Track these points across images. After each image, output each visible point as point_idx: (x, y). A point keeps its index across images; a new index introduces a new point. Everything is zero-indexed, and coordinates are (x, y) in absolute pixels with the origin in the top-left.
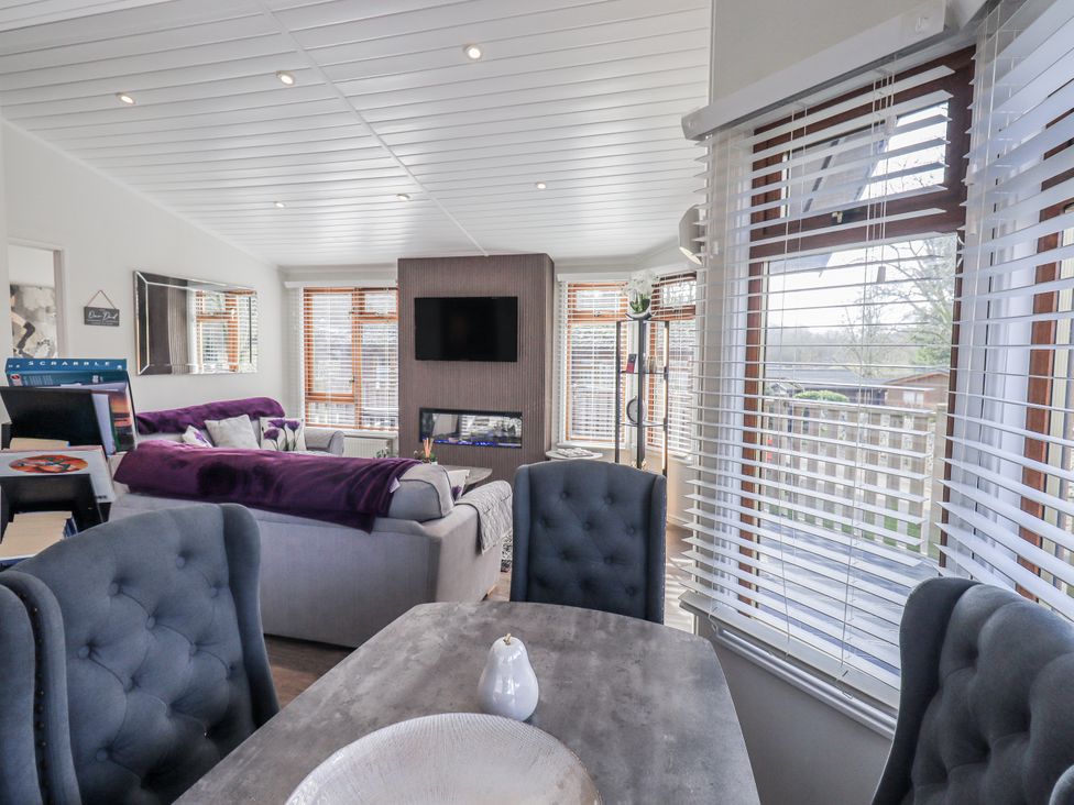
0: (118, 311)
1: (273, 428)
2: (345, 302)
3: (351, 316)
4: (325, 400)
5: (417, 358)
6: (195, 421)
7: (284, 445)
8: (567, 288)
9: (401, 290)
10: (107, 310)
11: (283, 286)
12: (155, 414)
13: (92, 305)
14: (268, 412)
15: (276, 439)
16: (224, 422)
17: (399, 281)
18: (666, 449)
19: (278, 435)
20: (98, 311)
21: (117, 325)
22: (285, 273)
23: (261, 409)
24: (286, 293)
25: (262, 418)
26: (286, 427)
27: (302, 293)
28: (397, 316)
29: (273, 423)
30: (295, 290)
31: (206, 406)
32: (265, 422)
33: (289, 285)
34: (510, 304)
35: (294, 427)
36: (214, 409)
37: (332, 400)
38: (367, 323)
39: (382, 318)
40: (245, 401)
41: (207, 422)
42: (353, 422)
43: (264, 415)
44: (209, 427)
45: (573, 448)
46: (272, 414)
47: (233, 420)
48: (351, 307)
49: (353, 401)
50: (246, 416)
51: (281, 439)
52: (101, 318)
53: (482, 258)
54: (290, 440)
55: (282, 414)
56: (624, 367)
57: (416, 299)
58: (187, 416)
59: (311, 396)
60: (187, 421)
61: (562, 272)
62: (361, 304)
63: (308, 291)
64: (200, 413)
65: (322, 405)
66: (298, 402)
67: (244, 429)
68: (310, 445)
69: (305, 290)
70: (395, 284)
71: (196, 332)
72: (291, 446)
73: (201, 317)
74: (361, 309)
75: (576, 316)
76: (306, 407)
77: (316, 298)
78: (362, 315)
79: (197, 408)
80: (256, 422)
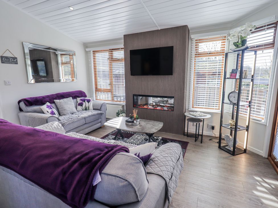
0: (16, 58)
1: (81, 102)
2: (107, 55)
3: (108, 60)
4: (101, 91)
5: (132, 75)
6: (50, 100)
7: (85, 108)
8: (195, 42)
9: (125, 49)
10: (11, 57)
11: (85, 50)
12: (33, 98)
13: (4, 55)
14: (80, 96)
15: (82, 106)
16: (62, 100)
17: (124, 45)
18: (250, 116)
19: (83, 105)
20: (7, 58)
21: (17, 63)
22: (86, 45)
23: (77, 95)
24: (87, 53)
25: (78, 98)
26: (86, 101)
27: (92, 53)
28: (124, 59)
29: (81, 100)
30: (90, 51)
31: (56, 94)
32: (79, 99)
33: (87, 50)
34: (171, 49)
35: (89, 101)
36: (58, 95)
37: (103, 91)
38: (114, 62)
39: (119, 60)
40: (72, 92)
41: (55, 100)
42: (110, 99)
43: (79, 97)
44: (55, 102)
45: (196, 111)
46: (82, 96)
47: (65, 100)
48: (108, 57)
49: (110, 91)
50: (71, 98)
51: (84, 106)
52: (9, 61)
53: (158, 31)
54: (87, 106)
55: (86, 96)
56: (228, 76)
57: (130, 51)
58: (47, 98)
59: (97, 90)
60: (46, 100)
61: (193, 34)
62: (112, 55)
63: (94, 52)
64: (53, 97)
65: (100, 93)
66: (93, 92)
67: (69, 103)
68: (94, 108)
69: (93, 52)
70: (123, 47)
71: (61, 68)
72: (87, 108)
73: (63, 64)
74: (112, 57)
75: (198, 55)
76: (96, 93)
77: (97, 55)
78: (112, 59)
79: (53, 95)
80: (75, 100)
